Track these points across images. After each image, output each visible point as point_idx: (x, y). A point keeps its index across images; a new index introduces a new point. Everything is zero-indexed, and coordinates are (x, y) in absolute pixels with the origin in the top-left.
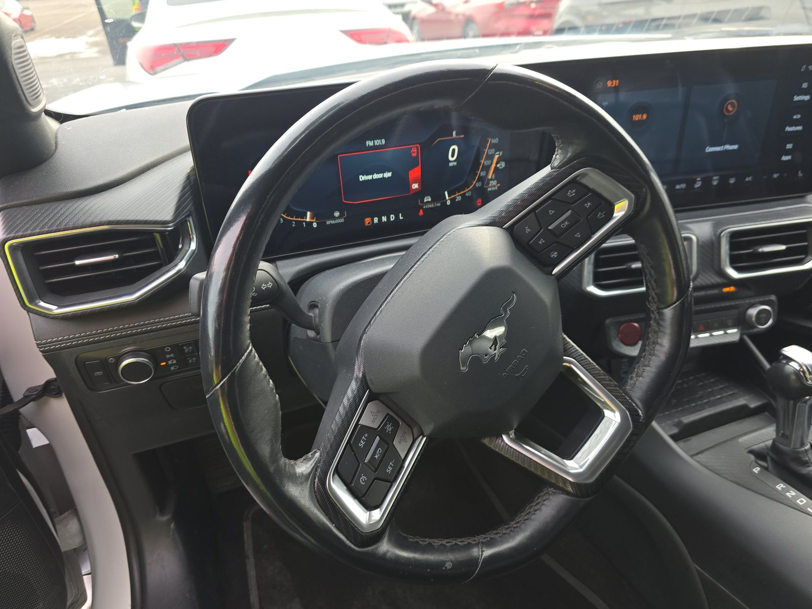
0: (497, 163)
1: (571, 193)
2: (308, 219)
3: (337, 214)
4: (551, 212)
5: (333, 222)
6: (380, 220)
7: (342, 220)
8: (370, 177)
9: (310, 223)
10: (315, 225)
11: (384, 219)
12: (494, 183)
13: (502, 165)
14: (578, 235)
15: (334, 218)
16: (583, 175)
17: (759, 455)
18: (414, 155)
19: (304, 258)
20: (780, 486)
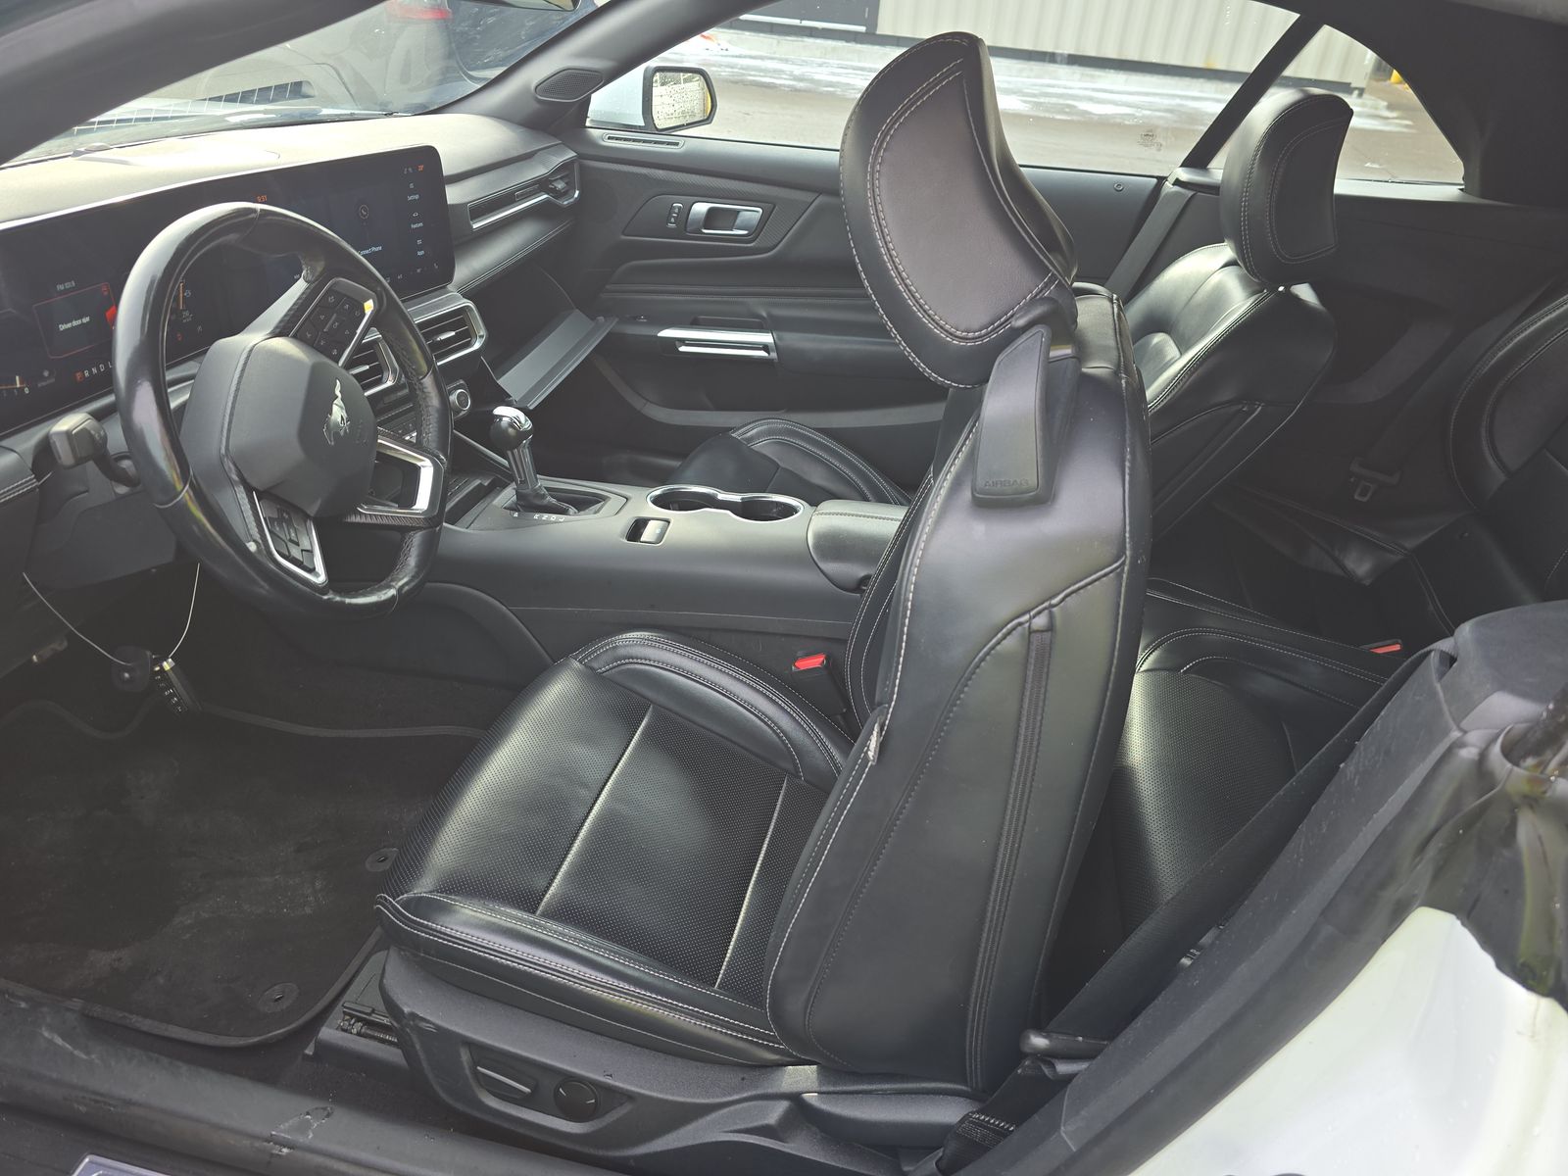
0: (184, 293)
1: (331, 299)
2: (18, 386)
3: (46, 374)
4: (322, 317)
5: (44, 384)
6: (91, 372)
7: (53, 380)
8: (69, 325)
9: (21, 390)
10: (27, 391)
11: (94, 370)
12: (187, 313)
13: (189, 293)
14: (347, 332)
15: (44, 379)
16: (335, 284)
17: (512, 509)
18: (106, 293)
19: (28, 432)
20: (536, 516)
